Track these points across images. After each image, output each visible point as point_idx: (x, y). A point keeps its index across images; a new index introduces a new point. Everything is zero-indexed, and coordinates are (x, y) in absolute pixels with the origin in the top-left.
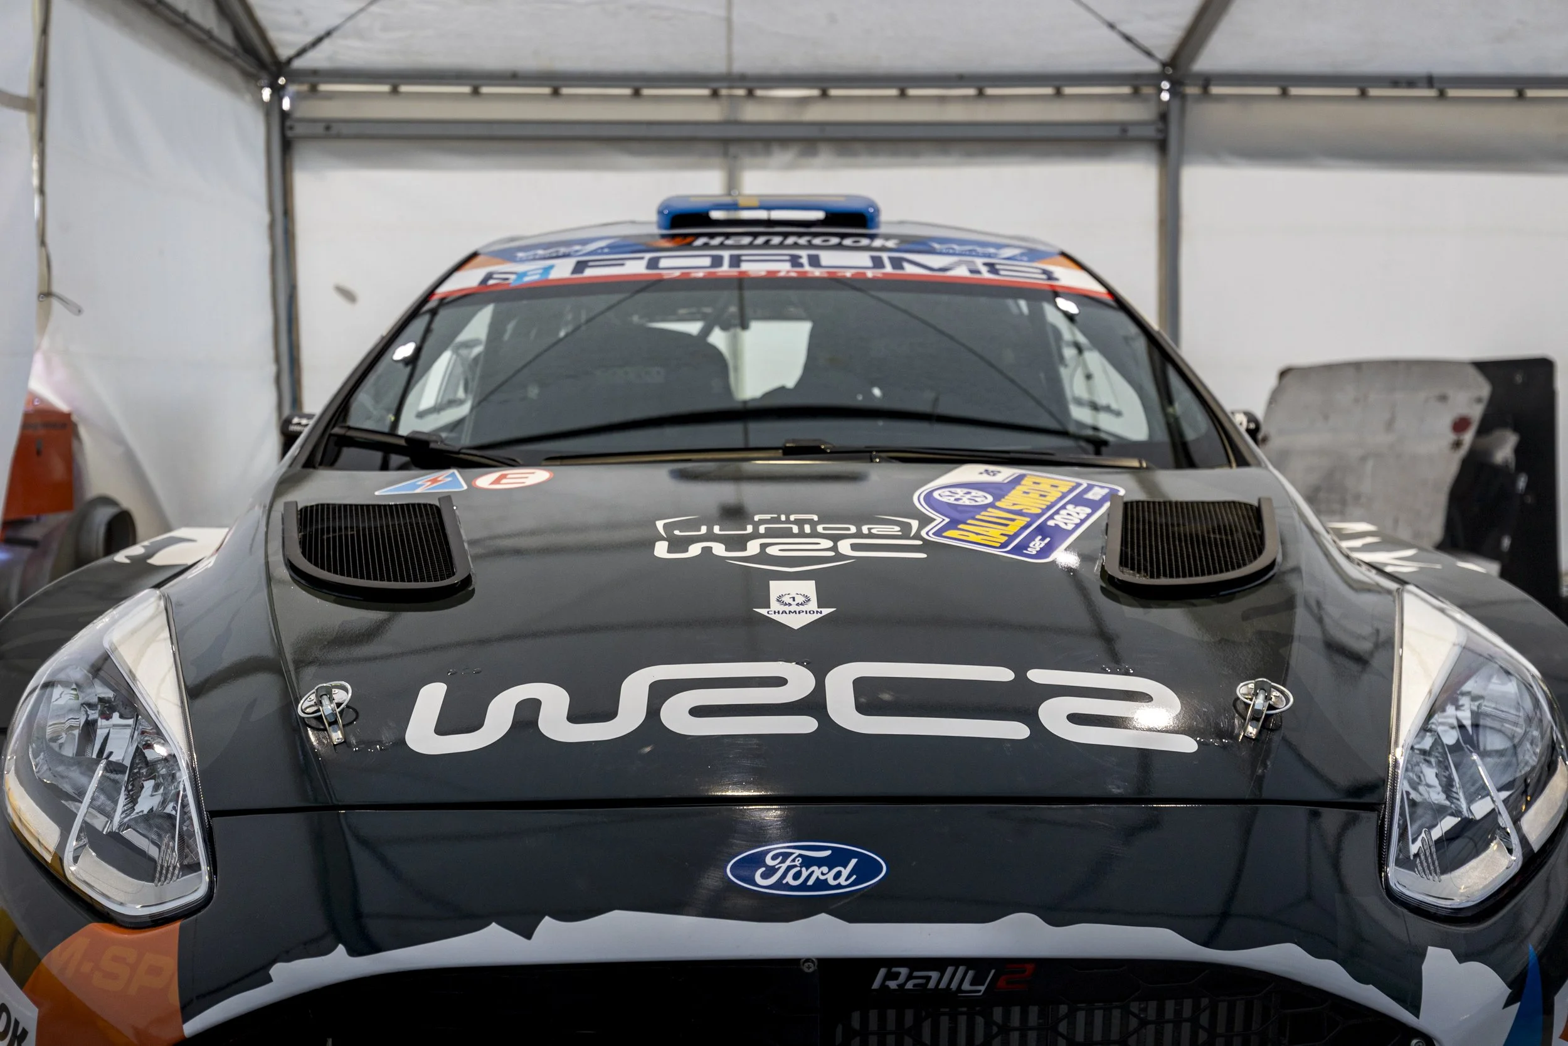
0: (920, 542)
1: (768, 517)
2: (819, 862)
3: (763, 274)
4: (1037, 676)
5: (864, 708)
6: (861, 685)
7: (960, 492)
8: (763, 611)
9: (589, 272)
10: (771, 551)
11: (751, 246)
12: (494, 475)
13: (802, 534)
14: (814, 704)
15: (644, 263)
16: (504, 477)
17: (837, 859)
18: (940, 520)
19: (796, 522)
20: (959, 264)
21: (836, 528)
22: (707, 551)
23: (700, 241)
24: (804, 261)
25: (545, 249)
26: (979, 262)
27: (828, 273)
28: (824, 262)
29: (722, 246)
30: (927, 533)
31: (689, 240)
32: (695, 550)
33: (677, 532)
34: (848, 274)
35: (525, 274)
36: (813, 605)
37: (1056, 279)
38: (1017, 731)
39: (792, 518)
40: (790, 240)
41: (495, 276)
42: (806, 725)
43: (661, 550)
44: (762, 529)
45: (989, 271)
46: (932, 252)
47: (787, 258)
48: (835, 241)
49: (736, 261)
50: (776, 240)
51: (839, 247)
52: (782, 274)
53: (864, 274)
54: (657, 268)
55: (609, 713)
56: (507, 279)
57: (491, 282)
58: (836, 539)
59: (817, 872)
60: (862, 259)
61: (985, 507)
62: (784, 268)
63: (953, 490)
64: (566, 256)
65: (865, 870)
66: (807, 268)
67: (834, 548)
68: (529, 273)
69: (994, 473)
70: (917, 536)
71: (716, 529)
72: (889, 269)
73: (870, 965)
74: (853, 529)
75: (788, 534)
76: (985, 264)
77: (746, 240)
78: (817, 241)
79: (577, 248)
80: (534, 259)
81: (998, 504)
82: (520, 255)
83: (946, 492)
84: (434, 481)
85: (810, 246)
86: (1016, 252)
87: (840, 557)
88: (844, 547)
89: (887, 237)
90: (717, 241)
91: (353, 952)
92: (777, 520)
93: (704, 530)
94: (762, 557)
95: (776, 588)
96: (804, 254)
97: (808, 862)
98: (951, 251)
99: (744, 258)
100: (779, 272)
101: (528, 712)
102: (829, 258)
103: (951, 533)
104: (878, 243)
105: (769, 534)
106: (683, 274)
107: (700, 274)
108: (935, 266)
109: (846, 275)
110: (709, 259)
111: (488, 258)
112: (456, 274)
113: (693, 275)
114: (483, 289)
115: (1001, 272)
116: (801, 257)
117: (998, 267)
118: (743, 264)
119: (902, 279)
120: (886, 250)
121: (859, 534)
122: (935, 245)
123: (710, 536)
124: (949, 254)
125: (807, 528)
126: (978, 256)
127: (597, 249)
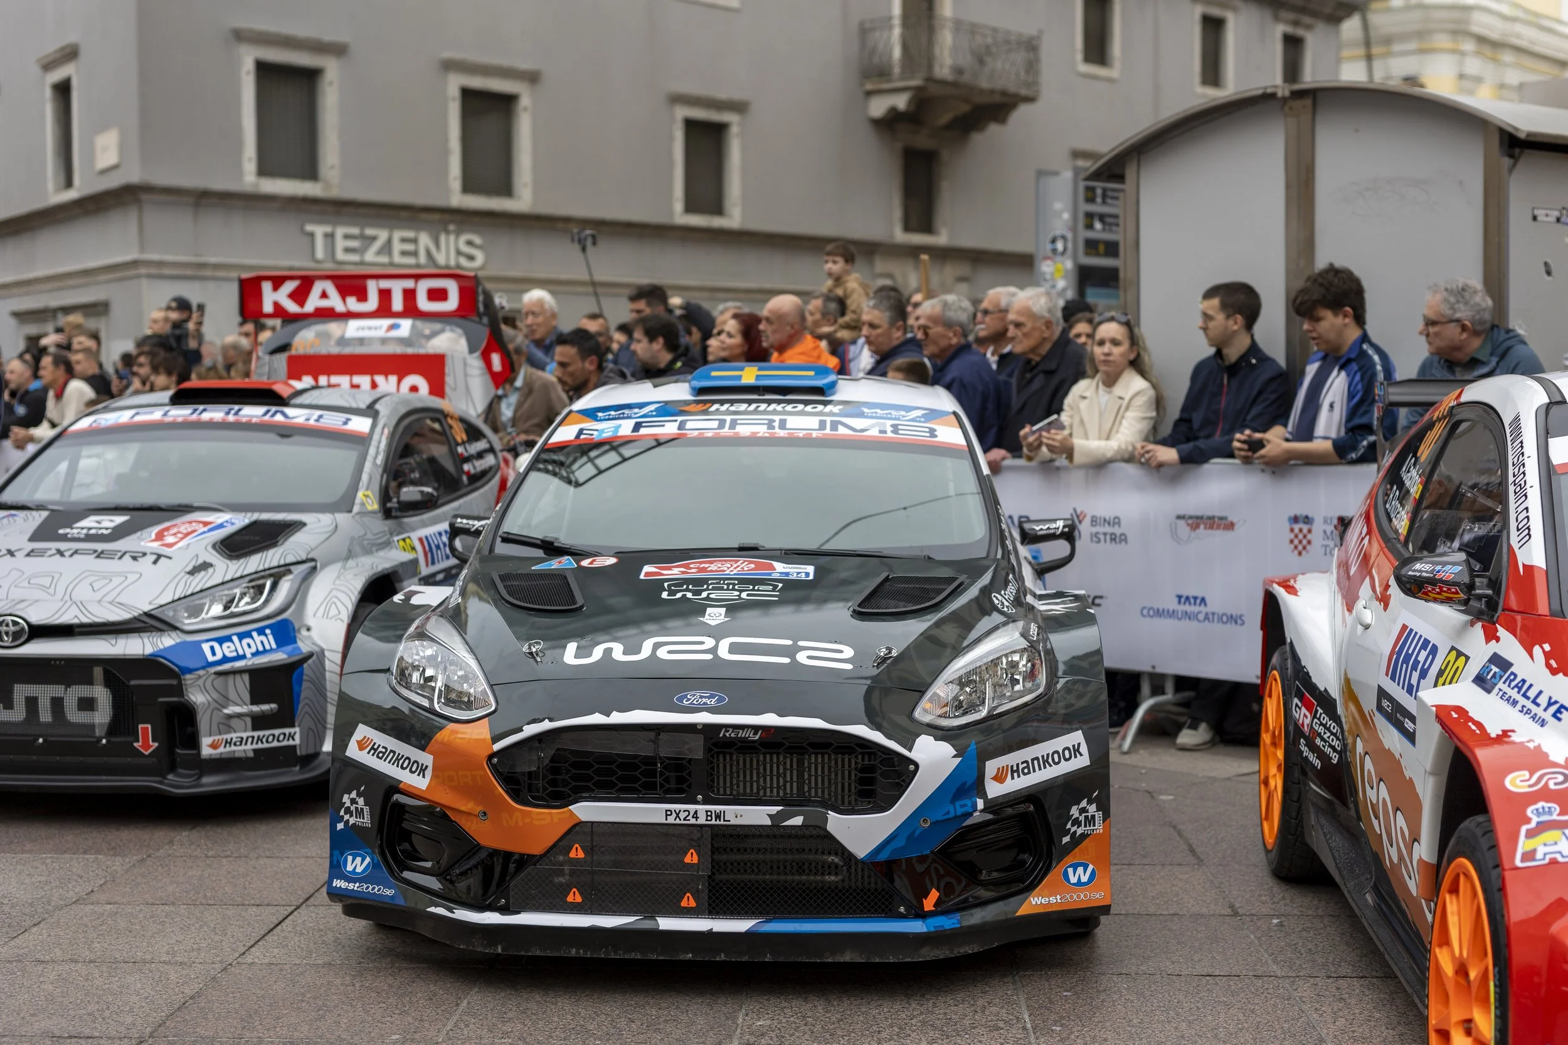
0: (777, 593)
1: (714, 582)
2: (705, 697)
3: (748, 434)
4: (801, 643)
5: (731, 652)
6: (732, 645)
8: (702, 619)
9: (643, 431)
10: (711, 596)
12: (590, 560)
13: (728, 589)
14: (714, 650)
15: (676, 424)
16: (594, 561)
17: (712, 696)
20: (873, 426)
21: (743, 587)
22: (684, 596)
23: (714, 408)
24: (776, 424)
27: (789, 433)
31: (708, 405)
32: (679, 595)
33: (673, 588)
35: (603, 431)
36: (722, 617)
37: (936, 436)
38: (786, 660)
39: (726, 583)
40: (772, 407)
41: (585, 432)
42: (709, 657)
43: (665, 595)
44: (710, 587)
45: (892, 432)
46: (861, 415)
48: (800, 407)
49: (733, 424)
50: (763, 406)
51: (802, 413)
52: (760, 435)
53: (811, 434)
54: (684, 429)
55: (638, 651)
56: (593, 435)
57: (582, 437)
58: (741, 591)
59: (704, 700)
60: (812, 422)
62: (762, 430)
65: (720, 700)
66: (777, 430)
67: (739, 596)
68: (606, 431)
70: (780, 591)
71: (690, 587)
72: (828, 431)
73: (718, 727)
74: (751, 587)
75: (722, 589)
76: (892, 426)
77: (743, 407)
78: (789, 408)
79: (636, 410)
82: (600, 414)
84: (560, 562)
87: (740, 598)
88: (744, 595)
90: (724, 408)
91: (551, 720)
92: (719, 583)
93: (685, 587)
94: (708, 598)
95: (709, 611)
96: (777, 418)
97: (701, 697)
98: (874, 415)
99: (739, 422)
100: (758, 433)
101: (608, 652)
102: (793, 422)
104: (829, 408)
105: (713, 589)
106: (700, 434)
107: (709, 434)
108: (858, 428)
109: (801, 435)
110: (717, 422)
111: (579, 415)
112: (560, 429)
113: (706, 435)
114: (578, 442)
115: (900, 432)
116: (774, 421)
117: (900, 427)
118: (738, 427)
119: (834, 439)
120: (831, 415)
121: (753, 590)
122: (866, 410)
123: (687, 590)
124: (872, 417)
125: (731, 587)
126: (891, 419)
127: (649, 412)
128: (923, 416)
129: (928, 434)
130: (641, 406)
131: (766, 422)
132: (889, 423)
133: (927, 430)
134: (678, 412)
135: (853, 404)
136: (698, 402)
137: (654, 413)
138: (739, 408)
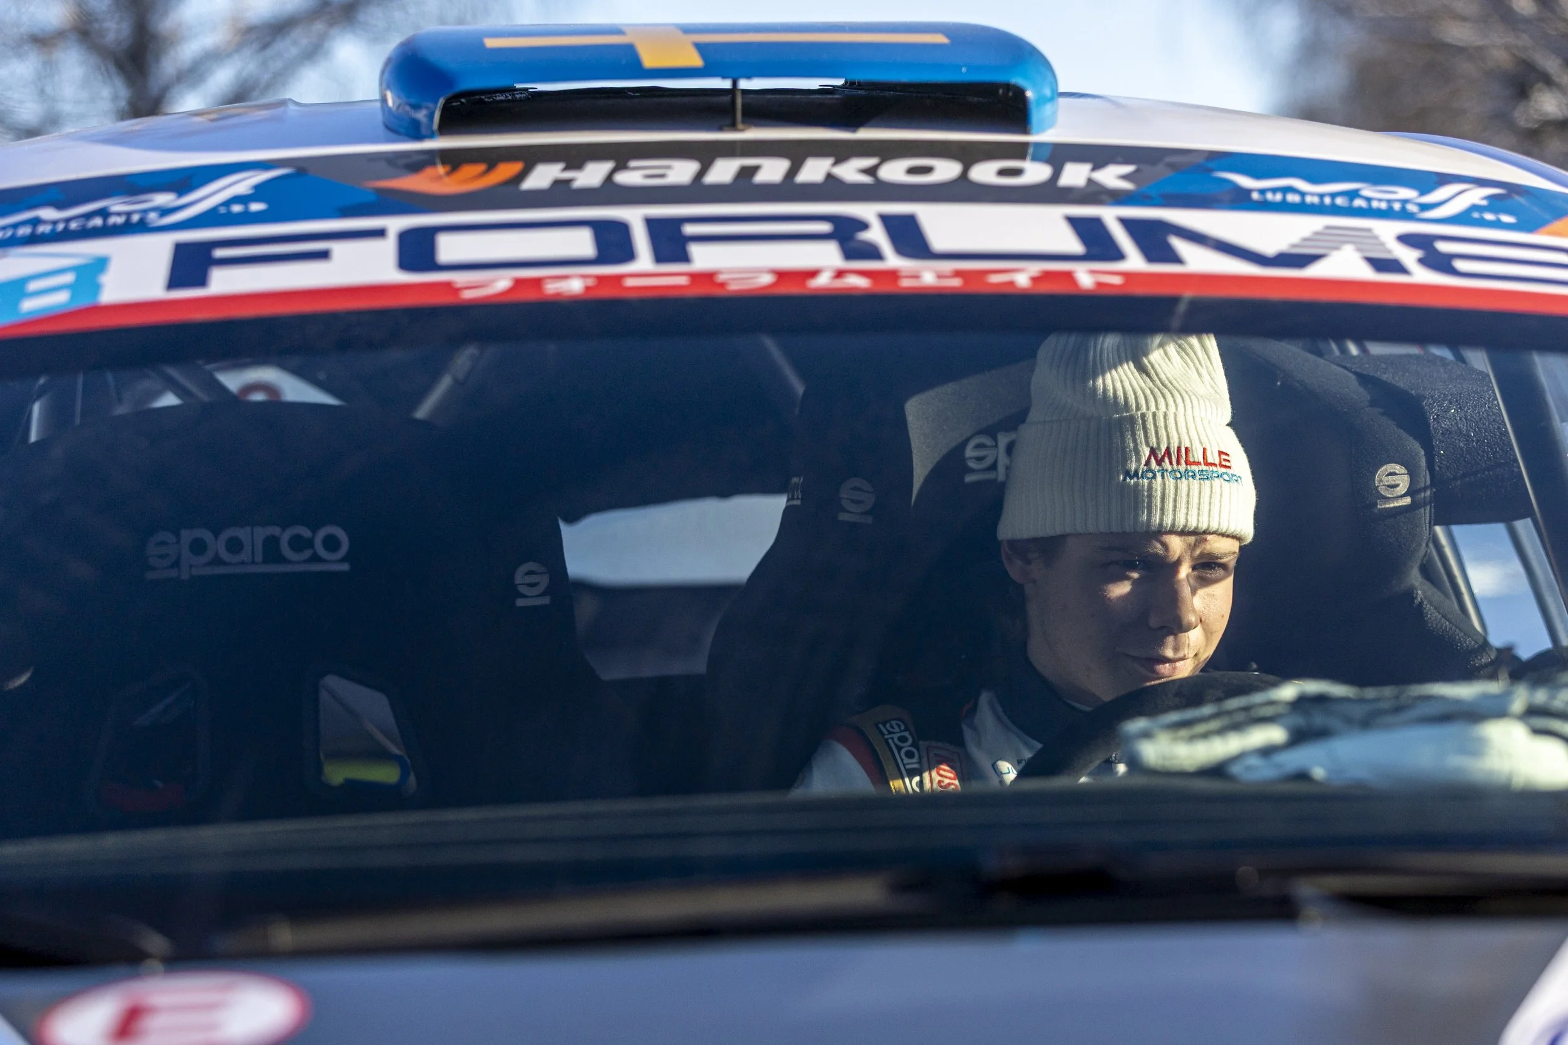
3: (767, 279)
9: (227, 282)
11: (696, 191)
15: (388, 247)
20: (1336, 239)
23: (542, 177)
24: (876, 235)
25: (60, 206)
26: (1387, 232)
27: (958, 274)
28: (938, 241)
31: (507, 170)
34: (1023, 278)
45: (1425, 263)
47: (825, 227)
48: (946, 170)
49: (670, 242)
50: (772, 170)
52: (823, 281)
53: (1069, 276)
54: (433, 266)
60: (1047, 230)
62: (824, 263)
64: (130, 228)
66: (892, 260)
68: (33, 286)
72: (1135, 261)
76: (1404, 239)
78: (895, 171)
79: (163, 199)
80: (34, 239)
86: (1477, 196)
89: (1091, 157)
90: (592, 175)
96: (867, 212)
98: (1292, 198)
99: (690, 230)
100: (813, 273)
102: (948, 228)
104: (1077, 173)
106: (519, 283)
107: (574, 285)
108: (1270, 248)
110: (586, 234)
113: (551, 288)
115: (1459, 265)
116: (864, 226)
117: (1442, 247)
118: (695, 249)
119: (1188, 294)
120: (1104, 197)
122: (1245, 181)
127: (228, 203)
128: (1495, 204)
132: (1384, 228)
134: (372, 198)
135: (1170, 159)
136: (454, 160)
137: (256, 207)
138: (662, 176)
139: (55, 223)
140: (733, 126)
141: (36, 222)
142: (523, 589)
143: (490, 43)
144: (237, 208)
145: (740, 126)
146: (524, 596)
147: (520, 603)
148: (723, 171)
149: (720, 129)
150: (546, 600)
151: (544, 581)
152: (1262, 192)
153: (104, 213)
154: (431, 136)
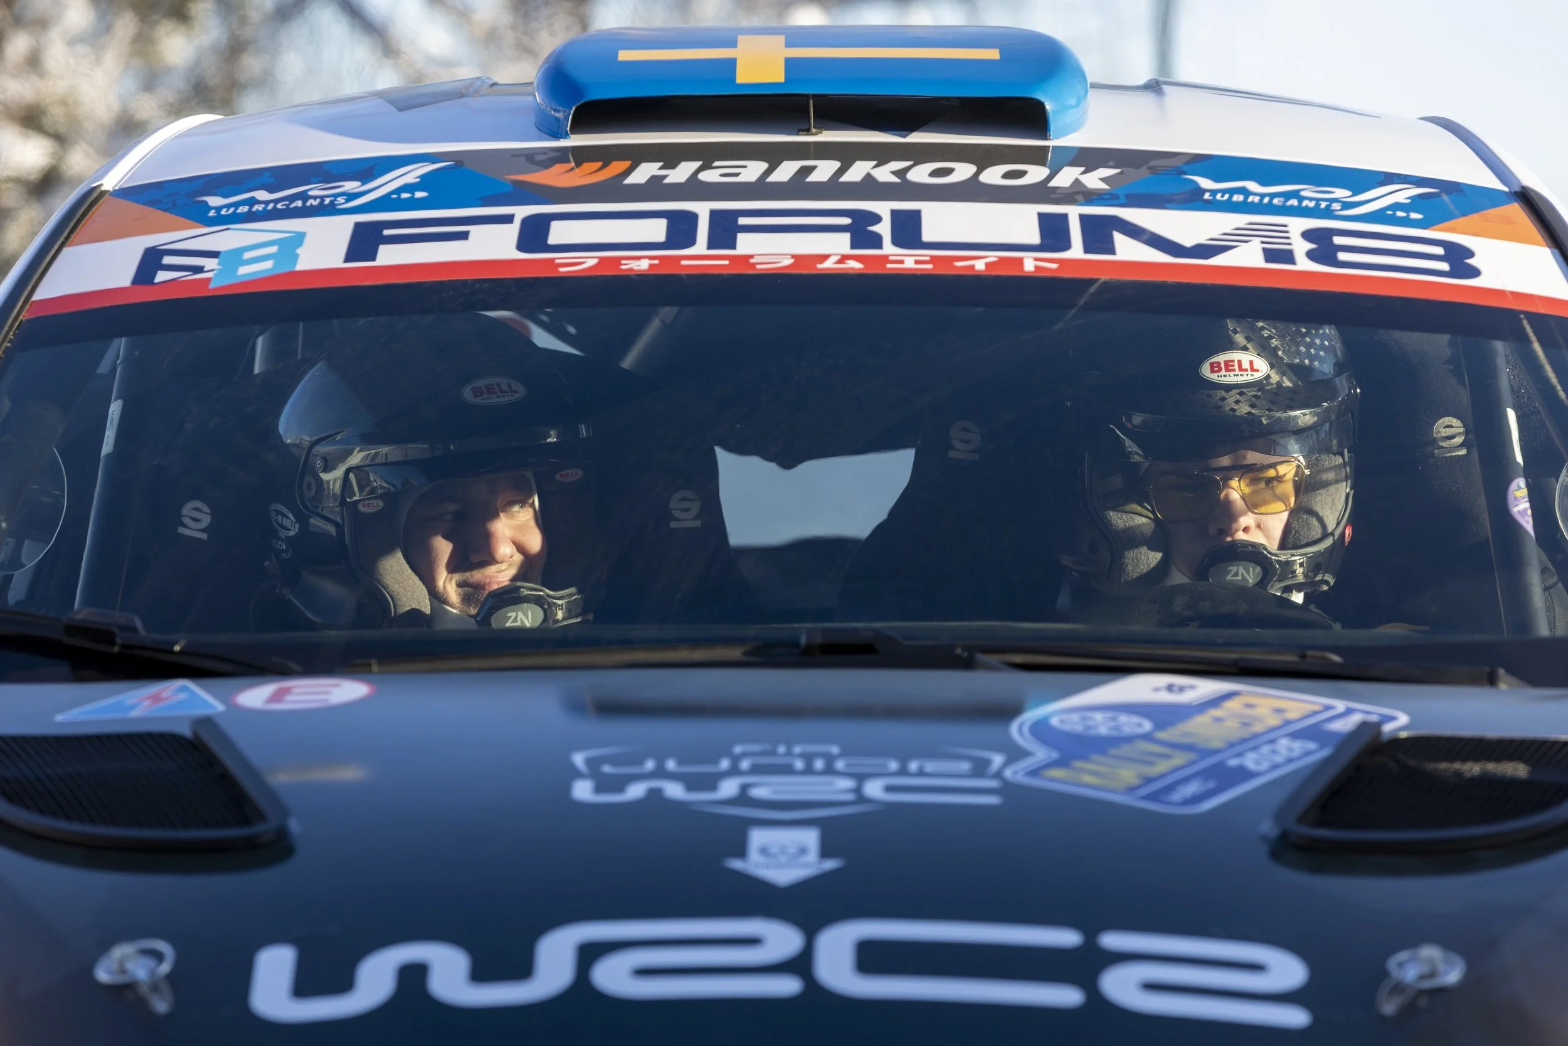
0: (993, 784)
1: (755, 748)
3: (788, 261)
4: (1112, 941)
5: (864, 967)
6: (866, 948)
7: (1099, 716)
8: (736, 864)
9: (389, 256)
10: (755, 792)
11: (760, 189)
12: (268, 689)
13: (809, 770)
14: (800, 965)
15: (512, 232)
16: (287, 691)
18: (1041, 754)
19: (802, 756)
20: (1242, 236)
21: (864, 764)
22: (655, 795)
23: (643, 173)
25: (271, 189)
27: (933, 260)
28: (928, 232)
29: (694, 189)
30: (1015, 773)
31: (618, 167)
32: (636, 791)
33: (607, 769)
34: (981, 263)
35: (236, 256)
36: (813, 855)
37: (1475, 272)
38: (1068, 996)
39: (797, 749)
40: (858, 171)
41: (167, 260)
42: (788, 986)
43: (583, 790)
44: (745, 764)
45: (1310, 255)
46: (1194, 200)
48: (963, 171)
49: (725, 231)
50: (824, 170)
51: (972, 191)
52: (829, 264)
53: (1018, 264)
54: (543, 246)
55: (522, 972)
56: (199, 269)
57: (162, 276)
58: (862, 777)
61: (1129, 739)
62: (834, 249)
63: (1089, 714)
66: (889, 248)
67: (858, 790)
68: (248, 255)
69: (1182, 689)
70: (998, 775)
71: (671, 765)
72: (1076, 251)
74: (893, 765)
75: (786, 770)
76: (1307, 235)
77: (752, 171)
78: (920, 174)
79: (351, 186)
80: (250, 217)
81: (1162, 735)
82: (214, 201)
83: (1075, 717)
84: (156, 698)
85: (904, 189)
87: (861, 799)
88: (874, 788)
89: (1089, 158)
90: (681, 173)
92: (773, 753)
93: (650, 765)
94: (743, 798)
95: (758, 837)
96: (883, 208)
98: (1237, 199)
99: (742, 221)
100: (825, 257)
101: (414, 976)
102: (942, 222)
103: (1058, 773)
104: (1065, 178)
105: (756, 770)
107: (642, 265)
108: (1188, 242)
109: (980, 265)
110: (663, 223)
111: (133, 208)
112: (66, 251)
113: (627, 265)
114: (147, 295)
115: (1342, 256)
116: (876, 219)
117: (1338, 240)
118: (741, 237)
119: (1103, 278)
120: (1080, 197)
121: (903, 772)
122: (1205, 183)
123: (661, 773)
124: (1230, 207)
125: (819, 764)
126: (1301, 212)
127: (398, 191)
128: (1416, 203)
129: (1444, 266)
130: (368, 170)
131: (846, 221)
132: (1297, 225)
133: (1440, 251)
134: (510, 189)
135: (1152, 163)
136: (582, 155)
137: (419, 195)
138: (737, 175)
139: (267, 203)
140: (808, 131)
141: (253, 202)
142: (676, 513)
143: (624, 56)
144: (404, 196)
145: (814, 130)
146: (676, 519)
147: (673, 525)
148: (786, 171)
149: (798, 132)
150: (697, 524)
151: (696, 507)
152: (1214, 192)
153: (304, 196)
154: (565, 136)
